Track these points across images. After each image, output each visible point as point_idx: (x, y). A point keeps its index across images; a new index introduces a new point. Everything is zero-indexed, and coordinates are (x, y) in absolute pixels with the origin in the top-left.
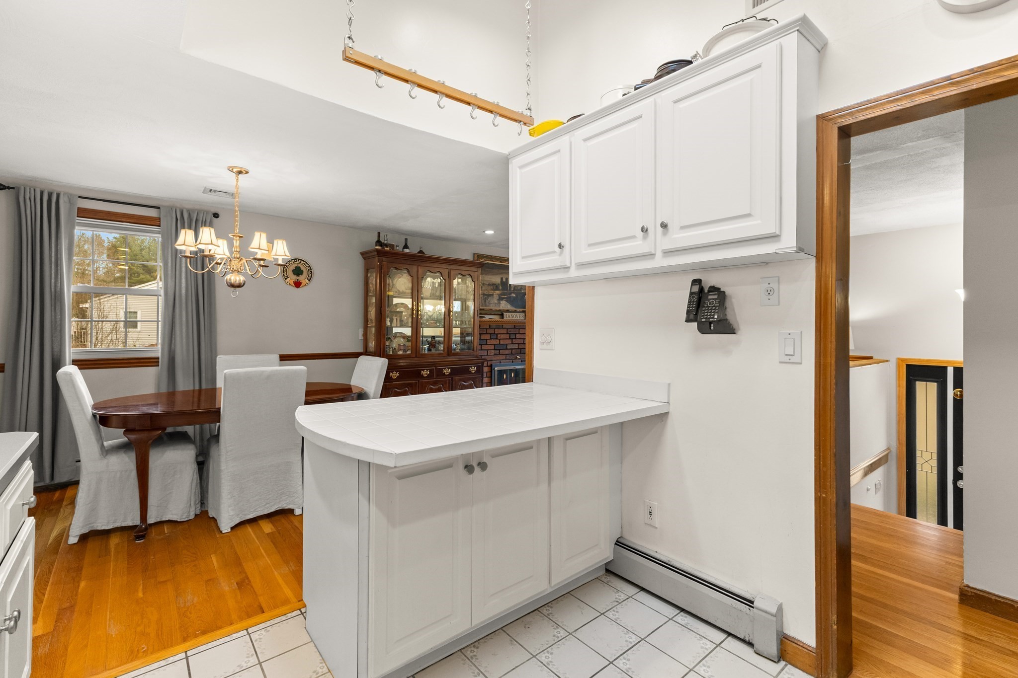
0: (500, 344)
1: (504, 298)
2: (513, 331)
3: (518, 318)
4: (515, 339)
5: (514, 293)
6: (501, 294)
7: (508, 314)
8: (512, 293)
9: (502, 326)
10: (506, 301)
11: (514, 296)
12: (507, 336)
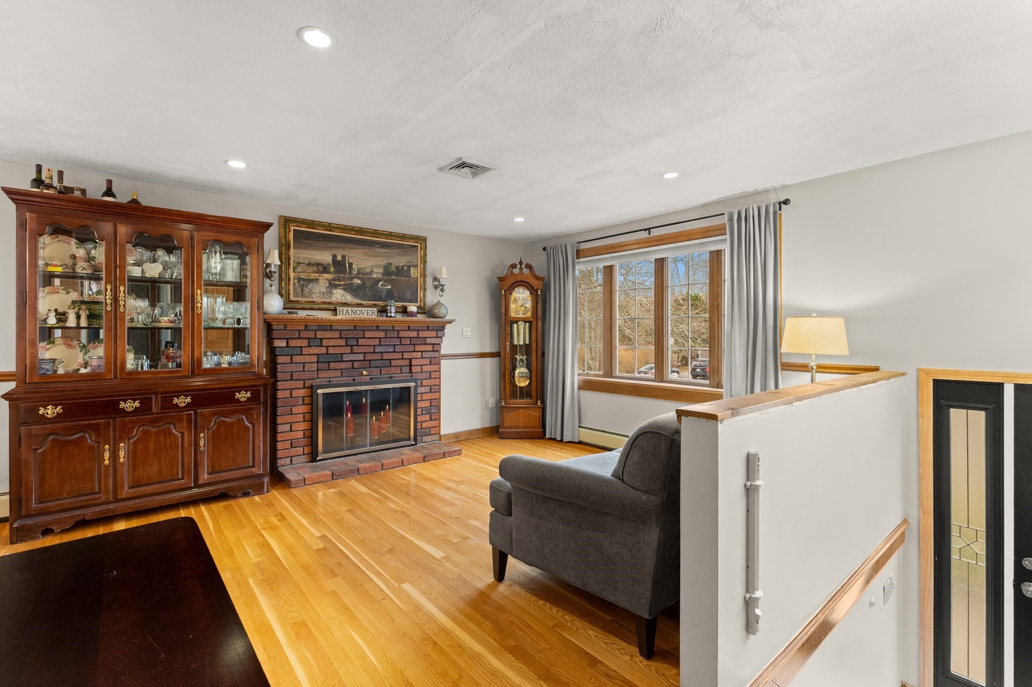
0: (327, 354)
1: (340, 285)
2: (351, 334)
3: (365, 316)
4: (357, 345)
5: (358, 278)
6: (334, 280)
7: (345, 309)
8: (354, 278)
9: (331, 326)
10: (344, 290)
11: (359, 282)
12: (343, 342)
